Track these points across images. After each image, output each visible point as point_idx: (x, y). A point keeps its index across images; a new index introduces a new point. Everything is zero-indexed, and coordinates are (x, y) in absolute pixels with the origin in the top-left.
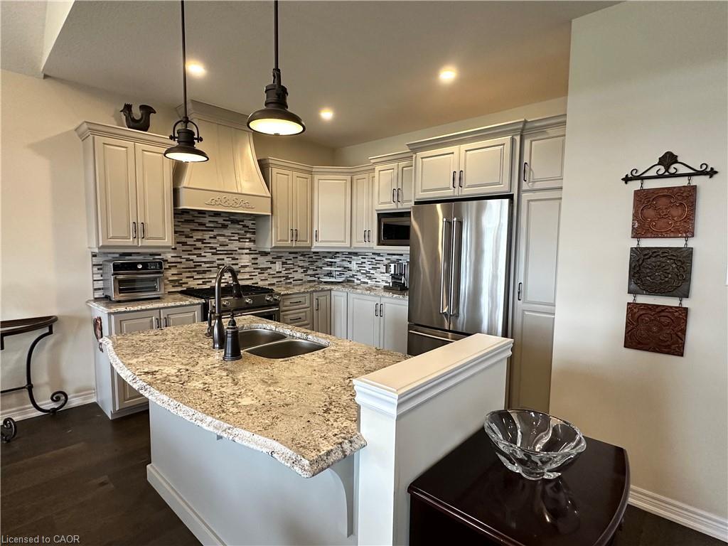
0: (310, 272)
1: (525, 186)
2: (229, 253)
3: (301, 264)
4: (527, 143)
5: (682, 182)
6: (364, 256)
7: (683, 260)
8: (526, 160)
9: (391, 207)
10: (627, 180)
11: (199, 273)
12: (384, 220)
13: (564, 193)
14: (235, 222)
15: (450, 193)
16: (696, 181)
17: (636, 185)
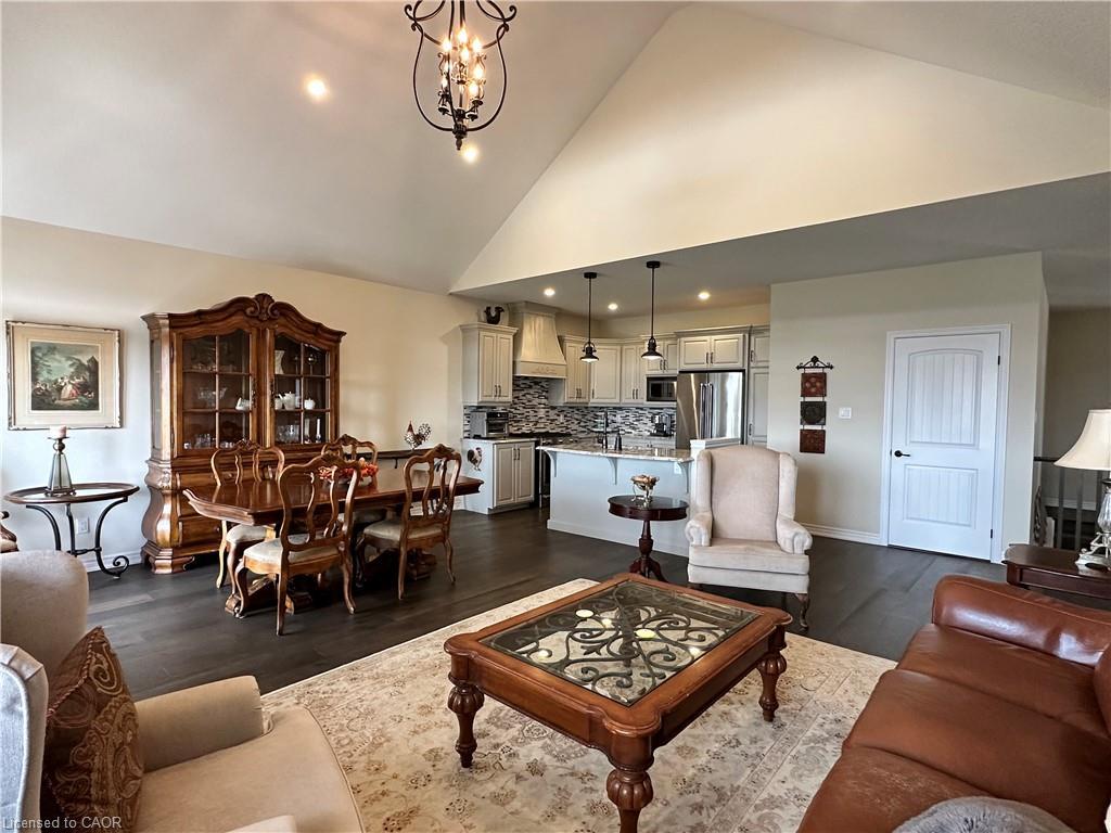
0: (582, 424)
1: (752, 364)
2: (533, 407)
3: (576, 416)
4: (752, 338)
5: (820, 371)
6: (628, 410)
7: (822, 407)
8: (752, 349)
9: (659, 373)
10: (798, 368)
11: (516, 422)
12: (651, 382)
13: (770, 370)
14: (536, 383)
15: (704, 367)
16: (826, 370)
17: (802, 371)
